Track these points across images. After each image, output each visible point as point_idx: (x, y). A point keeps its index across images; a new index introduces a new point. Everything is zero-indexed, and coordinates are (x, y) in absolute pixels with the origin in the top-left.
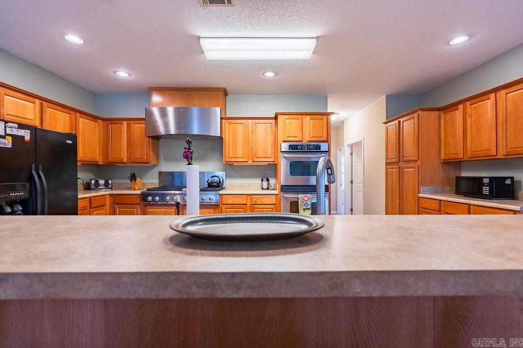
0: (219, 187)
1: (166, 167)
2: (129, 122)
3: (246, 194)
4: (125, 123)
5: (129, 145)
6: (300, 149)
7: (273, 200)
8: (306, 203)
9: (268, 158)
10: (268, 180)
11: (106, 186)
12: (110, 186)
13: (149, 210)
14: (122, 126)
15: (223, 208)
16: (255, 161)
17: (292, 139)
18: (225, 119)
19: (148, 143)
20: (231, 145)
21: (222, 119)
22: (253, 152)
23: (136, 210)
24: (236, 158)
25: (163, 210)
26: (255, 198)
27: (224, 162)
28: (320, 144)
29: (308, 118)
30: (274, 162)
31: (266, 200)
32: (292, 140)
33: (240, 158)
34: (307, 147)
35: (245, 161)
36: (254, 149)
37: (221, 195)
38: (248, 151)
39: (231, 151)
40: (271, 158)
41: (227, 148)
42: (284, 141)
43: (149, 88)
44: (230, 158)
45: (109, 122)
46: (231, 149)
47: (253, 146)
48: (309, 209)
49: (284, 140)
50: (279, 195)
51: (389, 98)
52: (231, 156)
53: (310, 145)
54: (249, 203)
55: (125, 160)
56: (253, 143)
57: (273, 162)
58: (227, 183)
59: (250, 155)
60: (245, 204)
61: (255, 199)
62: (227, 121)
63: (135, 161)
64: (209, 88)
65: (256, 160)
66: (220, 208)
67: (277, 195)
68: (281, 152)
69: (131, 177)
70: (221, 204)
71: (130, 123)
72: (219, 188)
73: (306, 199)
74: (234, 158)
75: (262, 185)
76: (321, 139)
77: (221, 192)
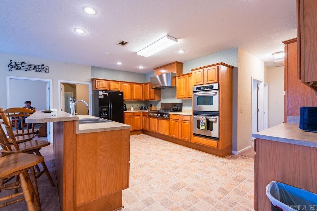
1: (163, 101)
3: (179, 115)
4: (149, 84)
6: (202, 89)
7: (189, 119)
8: (202, 122)
13: (150, 119)
15: (171, 121)
17: (199, 84)
19: (154, 91)
22: (188, 93)
23: (147, 118)
25: (153, 119)
28: (213, 85)
34: (206, 88)
35: (184, 97)
37: (170, 114)
43: (154, 69)
48: (204, 125)
49: (195, 85)
52: (179, 95)
55: (149, 99)
56: (188, 87)
58: (183, 109)
60: (179, 120)
61: (182, 117)
62: (178, 78)
67: (191, 116)
68: (193, 92)
69: (150, 105)
70: (170, 118)
73: (203, 119)
76: (214, 81)
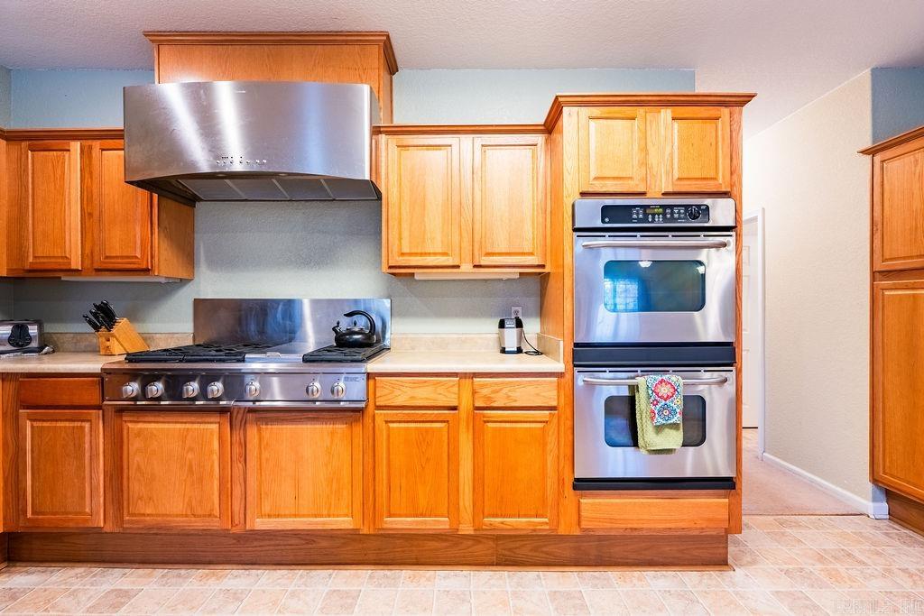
0: (370, 345)
1: (215, 284)
2: (90, 142)
3: (455, 374)
4: (76, 146)
5: (86, 216)
6: (639, 221)
7: (547, 393)
8: (665, 407)
9: (523, 254)
10: (519, 324)
11: (17, 345)
12: (34, 344)
13: (130, 425)
14: (67, 154)
15: (379, 421)
16: (482, 263)
17: (611, 186)
18: (388, 133)
19: (147, 209)
20: (405, 216)
21: (376, 131)
22: (477, 237)
23: (87, 425)
24: (421, 254)
25: (178, 426)
26: (486, 388)
27: (385, 269)
28: (708, 201)
29: (666, 114)
30: (543, 266)
31: (526, 393)
32: (611, 190)
33: (435, 254)
34: (664, 214)
35: (451, 263)
36: (477, 227)
37: (369, 376)
38: (461, 235)
39: (406, 234)
40: (532, 254)
41: (393, 223)
42: (583, 194)
43: (147, 34)
44: (403, 254)
45: (24, 144)
46: (405, 226)
47: (478, 217)
48: (674, 426)
49: (585, 190)
50: (568, 376)
51: (879, 74)
52: (406, 250)
53: (671, 207)
54: (465, 404)
55: (76, 263)
56: (477, 207)
57: (539, 266)
58: (397, 331)
59: (466, 244)
60: (454, 408)
61: (485, 391)
62: (393, 140)
63: (104, 266)
64: (337, 34)
65: (485, 261)
66: (368, 420)
67: (560, 375)
68: (576, 230)
69: (95, 315)
70: (371, 406)
71: (90, 147)
72: (369, 351)
73: (664, 390)
74: (416, 254)
75: (501, 339)
76: (710, 187)
77: (372, 366)
